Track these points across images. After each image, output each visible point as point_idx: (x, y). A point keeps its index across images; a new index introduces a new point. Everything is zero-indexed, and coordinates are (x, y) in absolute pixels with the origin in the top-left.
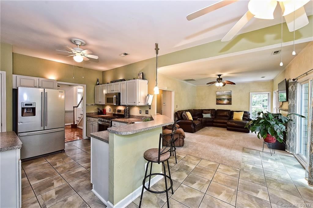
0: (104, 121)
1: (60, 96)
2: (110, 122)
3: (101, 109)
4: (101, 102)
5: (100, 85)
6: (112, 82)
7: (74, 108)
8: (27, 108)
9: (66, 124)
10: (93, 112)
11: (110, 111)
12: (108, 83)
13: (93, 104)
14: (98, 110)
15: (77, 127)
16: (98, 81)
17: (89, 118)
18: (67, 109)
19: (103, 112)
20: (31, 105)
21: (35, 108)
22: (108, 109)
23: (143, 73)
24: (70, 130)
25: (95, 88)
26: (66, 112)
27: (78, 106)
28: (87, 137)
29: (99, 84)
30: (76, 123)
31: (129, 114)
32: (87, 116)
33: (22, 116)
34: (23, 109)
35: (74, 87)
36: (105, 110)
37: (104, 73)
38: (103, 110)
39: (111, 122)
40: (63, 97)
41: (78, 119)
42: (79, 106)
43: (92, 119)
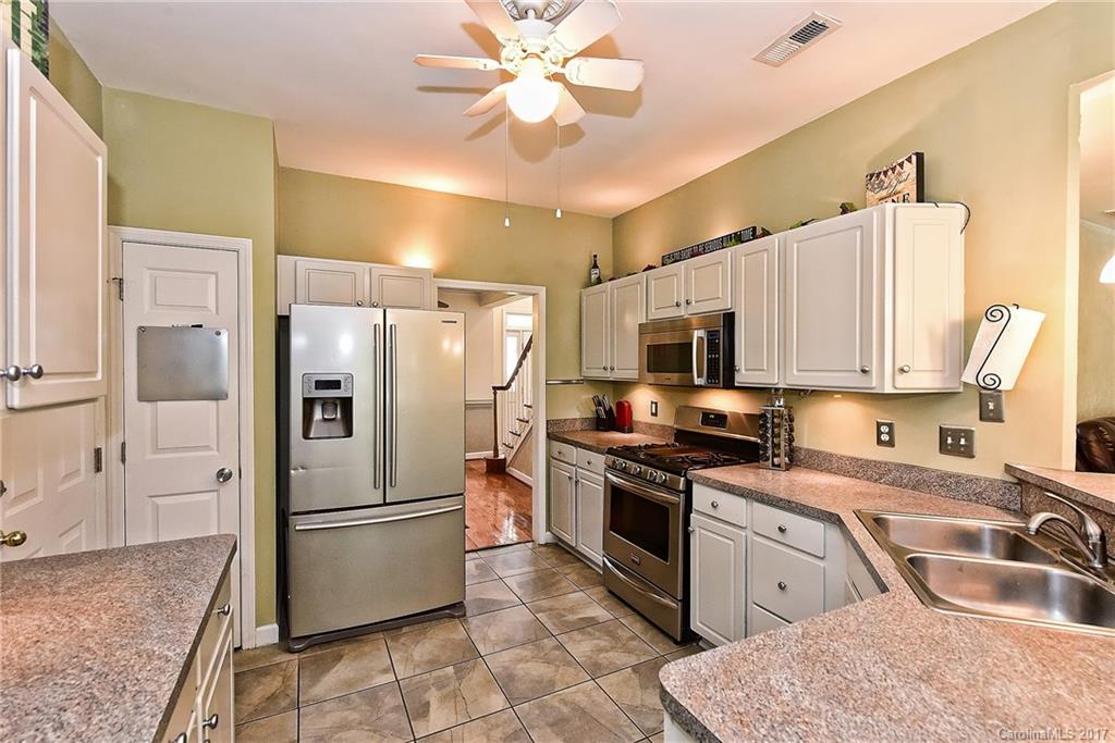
0: (639, 475)
1: (446, 344)
2: (681, 487)
3: (610, 402)
4: (612, 369)
5: (609, 283)
6: (671, 258)
7: (495, 394)
8: (325, 402)
9: (470, 456)
10: (576, 415)
11: (655, 414)
12: (650, 268)
13: (574, 377)
14: (594, 409)
15: (507, 470)
16: (595, 266)
17: (557, 445)
18: (472, 397)
19: (618, 418)
20: (336, 385)
21: (350, 400)
22: (643, 401)
23: (920, 157)
24: (484, 482)
25: (584, 298)
26: (469, 407)
27: (508, 387)
28: (548, 533)
29: (599, 281)
30: (501, 456)
31: (791, 440)
32: (548, 435)
33: (306, 436)
34: (309, 404)
35: (495, 309)
36: (630, 406)
37: (619, 223)
38: (620, 405)
39: (689, 484)
40: (458, 349)
41: (509, 439)
42: (513, 384)
43: (573, 453)
